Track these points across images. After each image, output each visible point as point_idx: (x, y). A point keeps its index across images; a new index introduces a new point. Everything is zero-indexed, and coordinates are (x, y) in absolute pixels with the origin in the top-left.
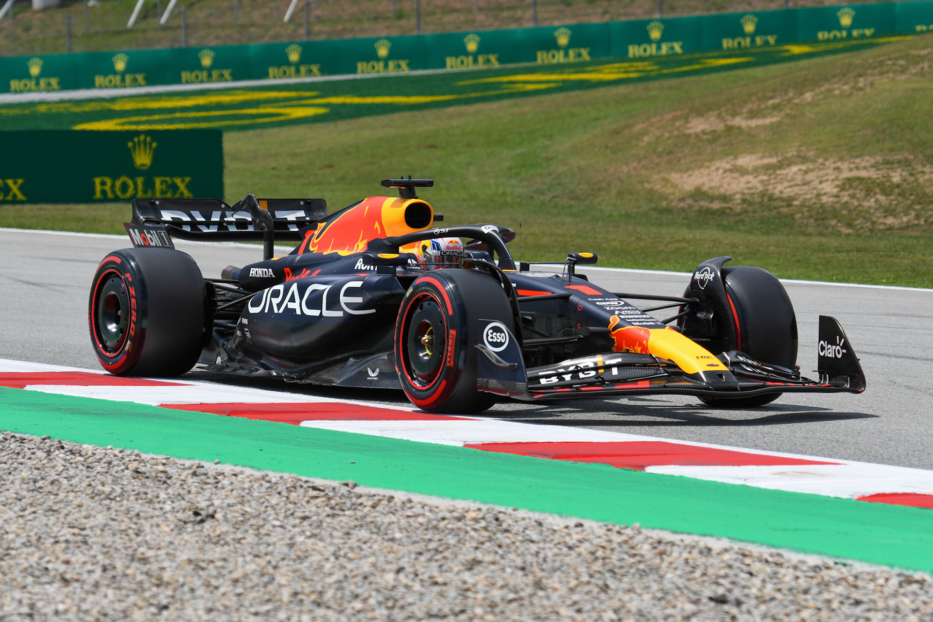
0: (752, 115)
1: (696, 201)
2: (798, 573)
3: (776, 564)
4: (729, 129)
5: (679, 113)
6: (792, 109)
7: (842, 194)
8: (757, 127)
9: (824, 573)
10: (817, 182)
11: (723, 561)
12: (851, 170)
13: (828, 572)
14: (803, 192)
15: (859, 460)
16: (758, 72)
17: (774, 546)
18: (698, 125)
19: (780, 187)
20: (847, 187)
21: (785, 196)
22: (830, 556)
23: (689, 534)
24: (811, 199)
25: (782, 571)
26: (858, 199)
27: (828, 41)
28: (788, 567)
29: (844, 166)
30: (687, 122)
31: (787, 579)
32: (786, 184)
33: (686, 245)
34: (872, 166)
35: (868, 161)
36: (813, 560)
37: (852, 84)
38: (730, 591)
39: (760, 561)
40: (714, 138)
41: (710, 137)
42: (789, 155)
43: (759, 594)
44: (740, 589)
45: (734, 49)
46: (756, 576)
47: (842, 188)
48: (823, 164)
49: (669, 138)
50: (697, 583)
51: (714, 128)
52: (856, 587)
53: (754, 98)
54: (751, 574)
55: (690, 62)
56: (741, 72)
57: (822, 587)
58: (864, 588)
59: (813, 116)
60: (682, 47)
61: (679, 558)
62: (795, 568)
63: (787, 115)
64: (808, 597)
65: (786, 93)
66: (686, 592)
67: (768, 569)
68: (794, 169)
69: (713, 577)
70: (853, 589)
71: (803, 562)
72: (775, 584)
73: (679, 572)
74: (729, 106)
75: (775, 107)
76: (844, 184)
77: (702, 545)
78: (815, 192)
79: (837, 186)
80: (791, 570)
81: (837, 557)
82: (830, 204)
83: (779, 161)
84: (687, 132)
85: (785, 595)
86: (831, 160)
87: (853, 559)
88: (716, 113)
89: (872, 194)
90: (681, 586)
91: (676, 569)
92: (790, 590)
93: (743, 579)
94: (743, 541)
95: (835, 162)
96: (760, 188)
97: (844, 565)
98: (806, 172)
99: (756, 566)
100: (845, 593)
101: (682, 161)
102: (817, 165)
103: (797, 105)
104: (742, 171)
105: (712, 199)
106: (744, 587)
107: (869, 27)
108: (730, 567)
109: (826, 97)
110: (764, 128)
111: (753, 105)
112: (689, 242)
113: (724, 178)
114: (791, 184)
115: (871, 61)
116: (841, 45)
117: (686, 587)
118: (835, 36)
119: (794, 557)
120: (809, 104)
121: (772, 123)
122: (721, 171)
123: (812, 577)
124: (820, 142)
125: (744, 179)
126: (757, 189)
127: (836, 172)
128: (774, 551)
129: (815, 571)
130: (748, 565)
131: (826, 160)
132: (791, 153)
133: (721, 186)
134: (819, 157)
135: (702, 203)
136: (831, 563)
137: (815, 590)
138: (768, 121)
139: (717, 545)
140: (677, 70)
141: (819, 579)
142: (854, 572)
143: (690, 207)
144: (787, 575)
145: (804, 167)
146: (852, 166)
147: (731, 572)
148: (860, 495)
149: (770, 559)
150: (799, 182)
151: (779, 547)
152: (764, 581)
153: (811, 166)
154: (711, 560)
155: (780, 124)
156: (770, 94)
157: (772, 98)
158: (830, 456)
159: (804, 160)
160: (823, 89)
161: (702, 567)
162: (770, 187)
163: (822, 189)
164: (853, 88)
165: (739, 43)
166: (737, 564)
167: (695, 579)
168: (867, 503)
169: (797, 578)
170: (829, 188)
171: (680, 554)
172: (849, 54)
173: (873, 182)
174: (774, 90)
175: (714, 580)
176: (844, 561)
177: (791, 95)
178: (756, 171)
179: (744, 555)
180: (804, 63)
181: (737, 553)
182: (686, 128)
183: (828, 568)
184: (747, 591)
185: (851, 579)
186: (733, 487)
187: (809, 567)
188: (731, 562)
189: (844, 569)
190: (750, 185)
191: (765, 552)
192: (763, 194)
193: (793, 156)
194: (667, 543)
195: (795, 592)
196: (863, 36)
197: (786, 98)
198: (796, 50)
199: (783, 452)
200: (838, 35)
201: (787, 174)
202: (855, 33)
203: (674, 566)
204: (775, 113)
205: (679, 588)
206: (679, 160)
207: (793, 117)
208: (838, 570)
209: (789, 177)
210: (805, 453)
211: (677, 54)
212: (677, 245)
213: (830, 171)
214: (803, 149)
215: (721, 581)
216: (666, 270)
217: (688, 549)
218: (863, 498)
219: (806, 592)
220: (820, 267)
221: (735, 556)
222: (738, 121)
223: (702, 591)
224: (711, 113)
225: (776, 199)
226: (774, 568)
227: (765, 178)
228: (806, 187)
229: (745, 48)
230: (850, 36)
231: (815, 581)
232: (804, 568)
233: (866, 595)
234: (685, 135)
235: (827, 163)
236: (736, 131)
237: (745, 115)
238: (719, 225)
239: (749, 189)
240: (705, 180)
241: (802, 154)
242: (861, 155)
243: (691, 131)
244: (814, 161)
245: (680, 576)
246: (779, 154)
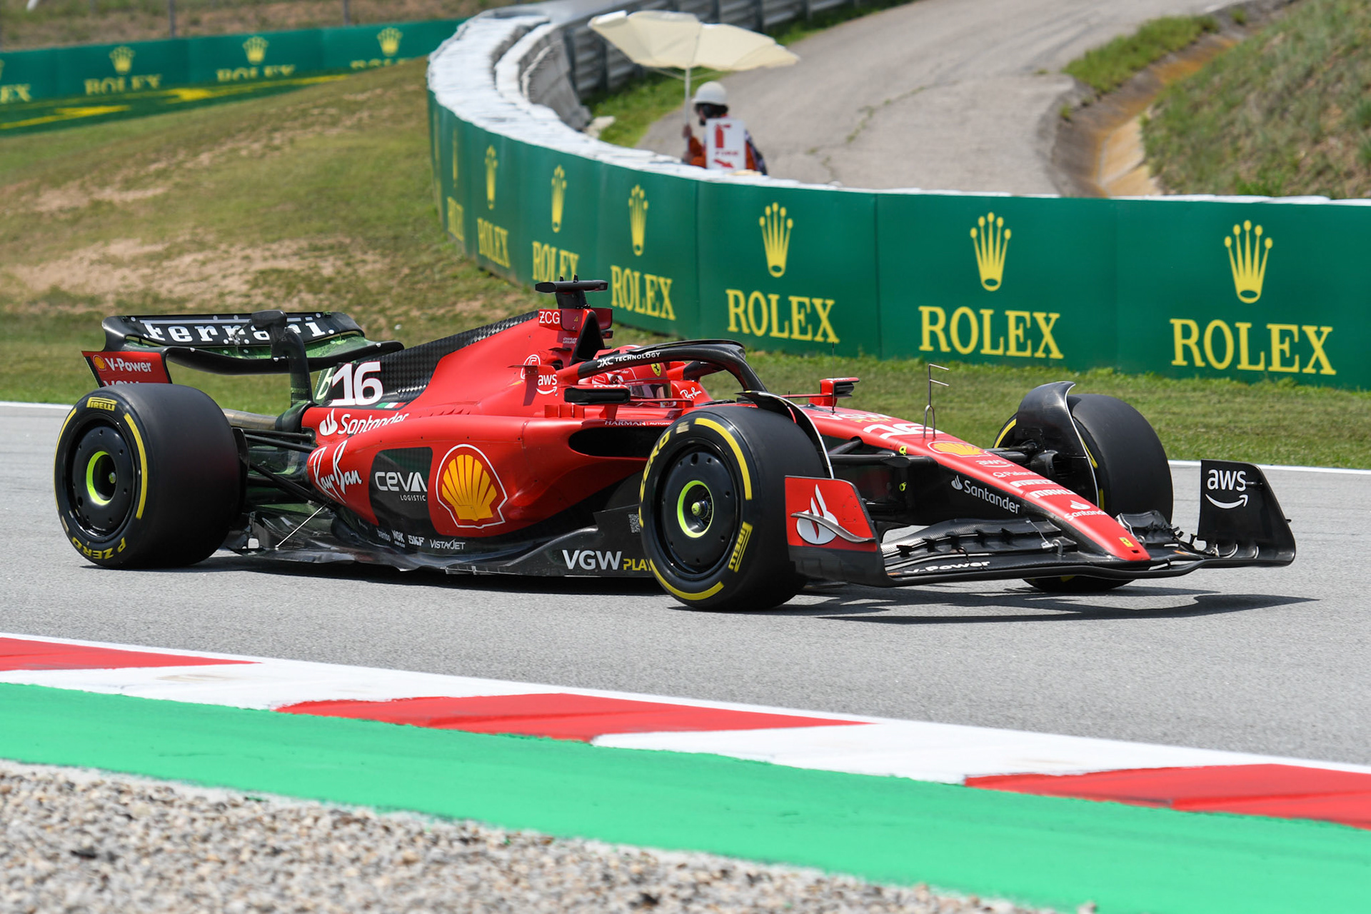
0: (128, 184)
1: (51, 304)
2: (195, 814)
3: (165, 802)
4: (97, 205)
5: (26, 184)
6: (183, 176)
7: (253, 292)
8: (135, 201)
9: (231, 812)
10: (219, 276)
11: (90, 801)
12: (265, 259)
13: (236, 811)
14: (200, 290)
15: (278, 656)
16: (136, 125)
17: (161, 778)
18: (52, 201)
19: (168, 284)
20: (261, 282)
21: (175, 296)
22: (239, 790)
23: (44, 764)
24: (212, 299)
25: (173, 812)
26: (276, 299)
27: (231, 82)
28: (181, 806)
29: (256, 254)
30: (37, 195)
31: (179, 822)
32: (177, 280)
33: (39, 366)
34: (295, 254)
35: (288, 247)
36: (215, 796)
37: (264, 141)
38: (100, 841)
39: (142, 798)
40: (75, 218)
41: (69, 216)
42: (180, 239)
43: (140, 844)
44: (114, 838)
45: (101, 94)
46: (136, 820)
47: (255, 284)
48: (226, 252)
49: (12, 218)
50: (55, 832)
51: (75, 203)
52: (274, 830)
53: (130, 162)
54: (130, 817)
55: (41, 112)
56: (113, 126)
57: (229, 832)
58: (284, 831)
59: (212, 186)
60: (30, 92)
61: (28, 797)
62: (191, 806)
63: (177, 185)
64: (209, 846)
65: (174, 153)
66: (38, 844)
67: (154, 810)
68: (187, 259)
69: (77, 822)
70: (269, 834)
71: (202, 799)
72: (163, 830)
73: (29, 818)
74: (95, 174)
75: (161, 174)
76: (256, 279)
77: (61, 779)
78: (216, 290)
79: (247, 282)
80: (184, 810)
81: (248, 790)
82: (238, 306)
83: (167, 249)
84: (38, 209)
85: (175, 844)
86: (238, 247)
87: (269, 792)
88: (78, 182)
89: (295, 292)
90: (32, 836)
91: (25, 813)
92: (184, 837)
93: (118, 824)
94: (119, 772)
95: (243, 249)
96: (141, 286)
97: (258, 801)
98: (204, 263)
99: (137, 806)
100: (259, 839)
101: (32, 250)
102: (219, 252)
103: (190, 170)
104: (117, 263)
105: (74, 301)
106: (120, 835)
107: (287, 63)
108: (100, 808)
109: (229, 161)
110: (145, 203)
111: (129, 172)
112: (42, 361)
113: (89, 272)
114: (183, 279)
115: (289, 109)
116: (248, 88)
117: (40, 838)
118: (241, 76)
119: (190, 793)
120: (207, 169)
121: (155, 197)
122: (86, 263)
123: (213, 819)
124: (222, 221)
125: (118, 273)
126: (136, 286)
127: (245, 262)
128: (162, 784)
129: (217, 810)
130: (126, 805)
131: (232, 245)
132: (183, 237)
133: (87, 283)
134: (221, 242)
135: (60, 308)
136: (239, 798)
137: (217, 837)
138: (149, 193)
139: (82, 778)
140: (24, 123)
141: (223, 821)
142: (271, 810)
143: (45, 313)
144: (179, 817)
145: (200, 257)
146: (267, 254)
147: (102, 816)
148: (280, 705)
149: (155, 796)
150: (194, 277)
151: (169, 779)
152: (147, 826)
153: (210, 254)
154: (74, 800)
155: (166, 197)
156: (152, 156)
157: (154, 161)
158: (239, 652)
159: (201, 246)
160: (225, 148)
161: (62, 809)
162: (155, 285)
163: (226, 286)
164: (266, 146)
165: (109, 87)
166: (110, 804)
167: (51, 826)
168: (289, 715)
169: (193, 820)
170: (235, 284)
171: (31, 792)
172: (259, 101)
173: (296, 276)
174: (158, 151)
175: (78, 827)
176: (257, 796)
177: (181, 156)
178: (134, 262)
179: (121, 792)
180: (199, 113)
181: (110, 789)
182: (36, 205)
183: (235, 806)
184: (123, 841)
185: (267, 820)
186: (106, 698)
187: (211, 805)
188: (101, 802)
189: (257, 807)
190: (127, 282)
191: (150, 786)
192: (145, 294)
193: (185, 241)
194: (13, 778)
195: (189, 839)
196: (279, 76)
197: (174, 161)
198: (187, 94)
199: (174, 647)
200: (245, 75)
201: (177, 267)
202: (268, 71)
203: (22, 808)
204: (160, 182)
205: (28, 840)
206: (28, 248)
207: (186, 187)
208: (250, 808)
209: (180, 270)
210: (205, 649)
211: (22, 102)
212: (26, 365)
213: (237, 261)
214: (199, 230)
215: (88, 828)
216: (11, 400)
217: (42, 785)
218: (284, 709)
219: (205, 839)
220: (225, 393)
221: (107, 793)
222: (109, 194)
223: (61, 843)
224: (70, 183)
225: (163, 301)
226: (160, 808)
227: (147, 271)
228: (204, 285)
229: (118, 93)
230: (261, 76)
231: (217, 825)
232: (203, 806)
233: (287, 840)
234: (34, 214)
235: (233, 250)
236: (105, 208)
237: (118, 186)
238: (86, 337)
239: (127, 287)
240: (65, 274)
241: (198, 239)
242: (280, 239)
243: (43, 209)
244: (214, 248)
245: (31, 824)
246: (167, 239)
